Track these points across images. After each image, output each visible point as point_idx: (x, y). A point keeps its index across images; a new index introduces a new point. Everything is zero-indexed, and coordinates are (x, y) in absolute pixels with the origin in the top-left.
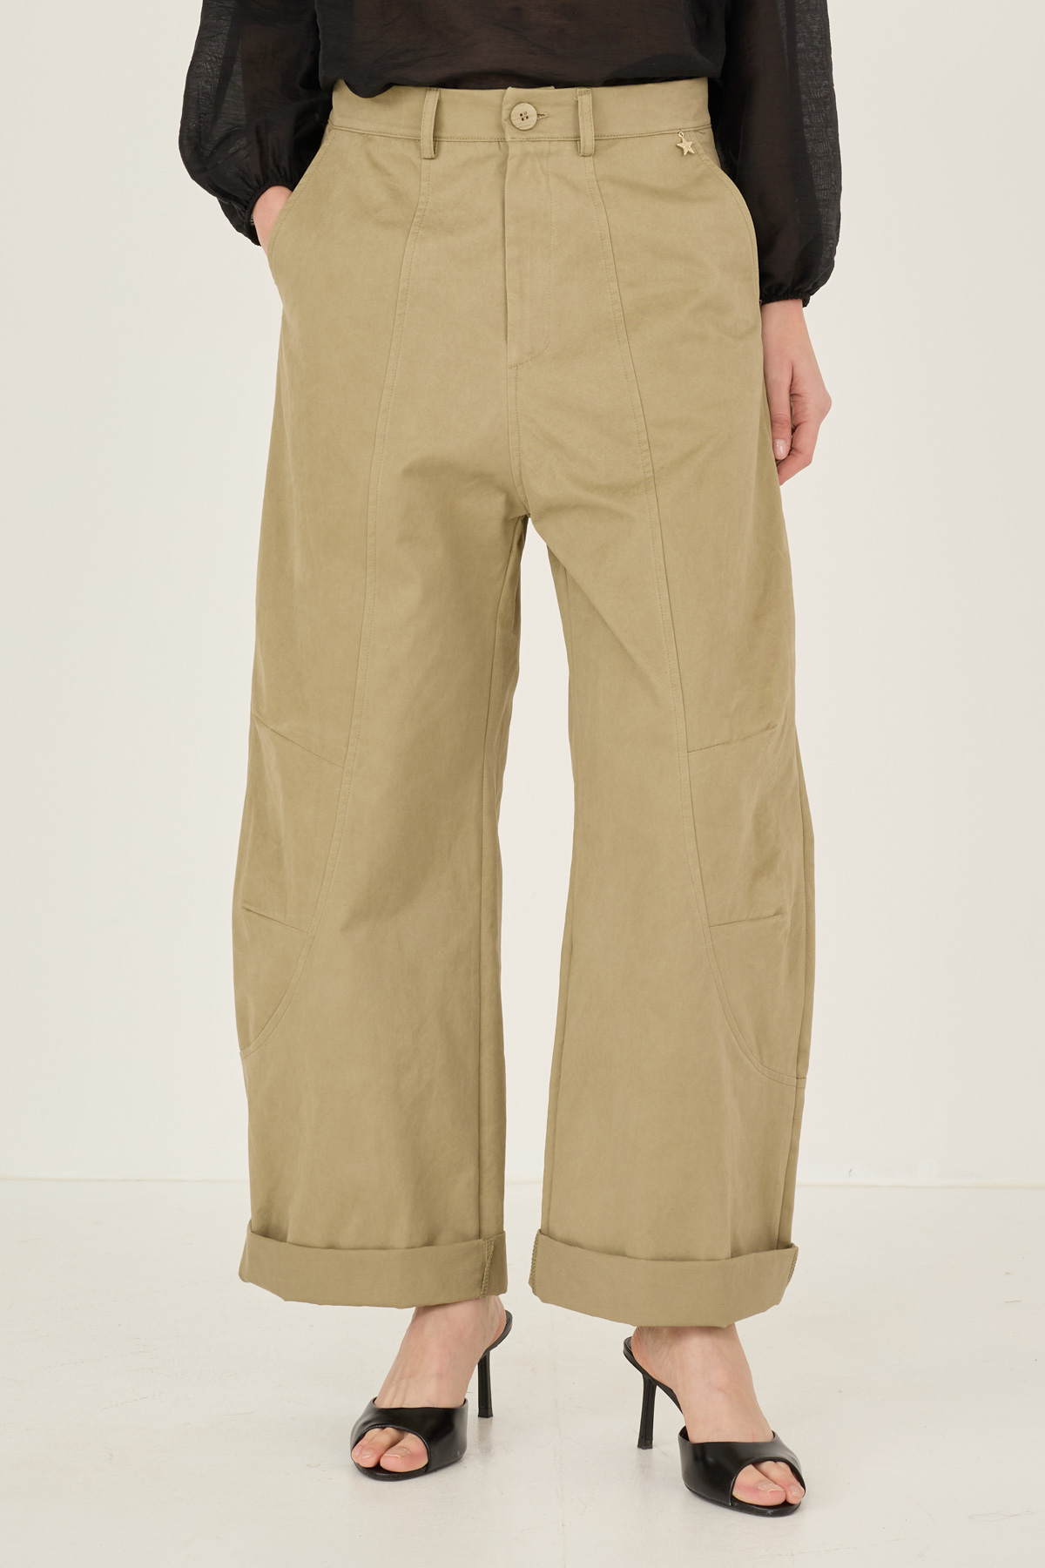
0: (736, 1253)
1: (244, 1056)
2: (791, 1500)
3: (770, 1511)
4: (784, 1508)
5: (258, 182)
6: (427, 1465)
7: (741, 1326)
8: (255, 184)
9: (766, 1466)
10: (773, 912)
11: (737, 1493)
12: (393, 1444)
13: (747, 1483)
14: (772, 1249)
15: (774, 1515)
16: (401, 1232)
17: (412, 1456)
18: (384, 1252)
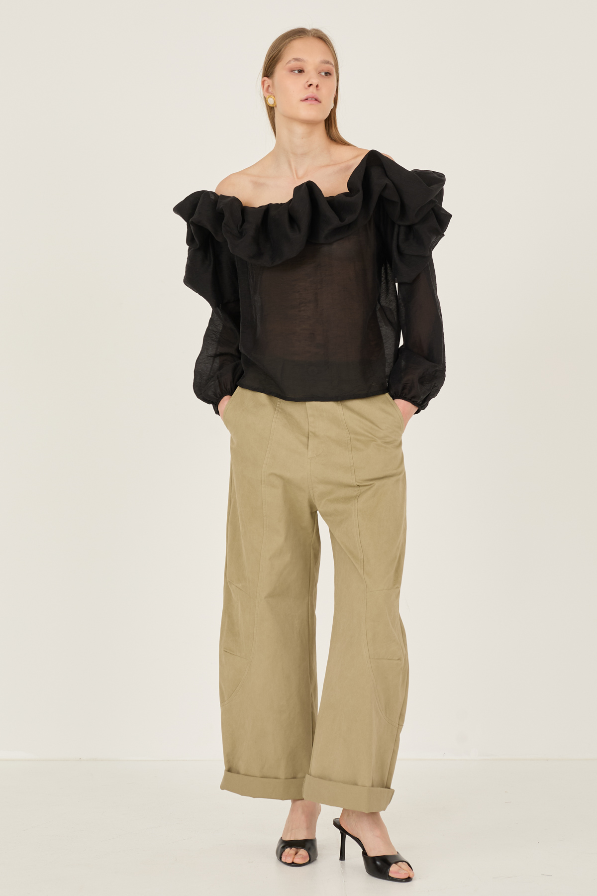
0: (373, 786)
1: (222, 706)
2: (411, 876)
3: (404, 880)
4: (409, 879)
5: (220, 395)
6: (310, 860)
7: (382, 813)
8: (219, 396)
9: (400, 863)
10: (397, 659)
11: (390, 874)
12: (296, 853)
13: (394, 870)
14: (383, 787)
15: (405, 882)
16: (282, 774)
17: (303, 858)
18: (277, 780)
